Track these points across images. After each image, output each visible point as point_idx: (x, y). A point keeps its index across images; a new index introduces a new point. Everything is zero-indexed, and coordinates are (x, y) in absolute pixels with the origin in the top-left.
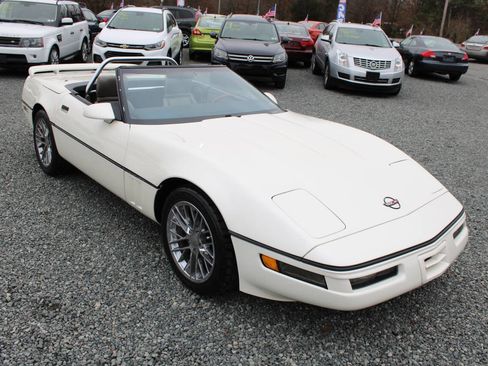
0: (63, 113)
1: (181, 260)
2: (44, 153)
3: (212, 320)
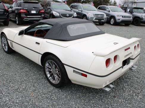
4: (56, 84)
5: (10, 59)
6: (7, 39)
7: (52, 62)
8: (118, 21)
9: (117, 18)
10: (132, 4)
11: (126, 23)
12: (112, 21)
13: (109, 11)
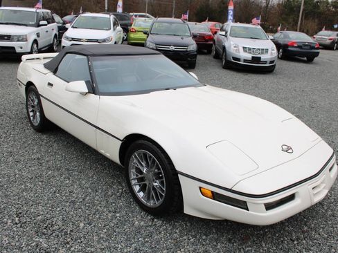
0: (49, 88)
1: (139, 191)
2: (34, 116)
3: (164, 234)
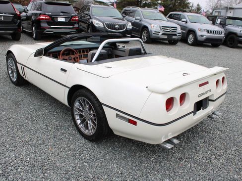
4: (90, 135)
5: (20, 94)
6: (16, 62)
7: (84, 100)
8: (200, 38)
9: (199, 33)
10: (227, 11)
11: (213, 43)
12: (191, 38)
13: (186, 22)
